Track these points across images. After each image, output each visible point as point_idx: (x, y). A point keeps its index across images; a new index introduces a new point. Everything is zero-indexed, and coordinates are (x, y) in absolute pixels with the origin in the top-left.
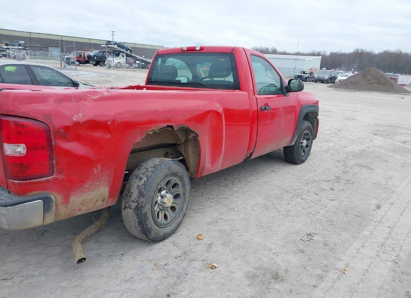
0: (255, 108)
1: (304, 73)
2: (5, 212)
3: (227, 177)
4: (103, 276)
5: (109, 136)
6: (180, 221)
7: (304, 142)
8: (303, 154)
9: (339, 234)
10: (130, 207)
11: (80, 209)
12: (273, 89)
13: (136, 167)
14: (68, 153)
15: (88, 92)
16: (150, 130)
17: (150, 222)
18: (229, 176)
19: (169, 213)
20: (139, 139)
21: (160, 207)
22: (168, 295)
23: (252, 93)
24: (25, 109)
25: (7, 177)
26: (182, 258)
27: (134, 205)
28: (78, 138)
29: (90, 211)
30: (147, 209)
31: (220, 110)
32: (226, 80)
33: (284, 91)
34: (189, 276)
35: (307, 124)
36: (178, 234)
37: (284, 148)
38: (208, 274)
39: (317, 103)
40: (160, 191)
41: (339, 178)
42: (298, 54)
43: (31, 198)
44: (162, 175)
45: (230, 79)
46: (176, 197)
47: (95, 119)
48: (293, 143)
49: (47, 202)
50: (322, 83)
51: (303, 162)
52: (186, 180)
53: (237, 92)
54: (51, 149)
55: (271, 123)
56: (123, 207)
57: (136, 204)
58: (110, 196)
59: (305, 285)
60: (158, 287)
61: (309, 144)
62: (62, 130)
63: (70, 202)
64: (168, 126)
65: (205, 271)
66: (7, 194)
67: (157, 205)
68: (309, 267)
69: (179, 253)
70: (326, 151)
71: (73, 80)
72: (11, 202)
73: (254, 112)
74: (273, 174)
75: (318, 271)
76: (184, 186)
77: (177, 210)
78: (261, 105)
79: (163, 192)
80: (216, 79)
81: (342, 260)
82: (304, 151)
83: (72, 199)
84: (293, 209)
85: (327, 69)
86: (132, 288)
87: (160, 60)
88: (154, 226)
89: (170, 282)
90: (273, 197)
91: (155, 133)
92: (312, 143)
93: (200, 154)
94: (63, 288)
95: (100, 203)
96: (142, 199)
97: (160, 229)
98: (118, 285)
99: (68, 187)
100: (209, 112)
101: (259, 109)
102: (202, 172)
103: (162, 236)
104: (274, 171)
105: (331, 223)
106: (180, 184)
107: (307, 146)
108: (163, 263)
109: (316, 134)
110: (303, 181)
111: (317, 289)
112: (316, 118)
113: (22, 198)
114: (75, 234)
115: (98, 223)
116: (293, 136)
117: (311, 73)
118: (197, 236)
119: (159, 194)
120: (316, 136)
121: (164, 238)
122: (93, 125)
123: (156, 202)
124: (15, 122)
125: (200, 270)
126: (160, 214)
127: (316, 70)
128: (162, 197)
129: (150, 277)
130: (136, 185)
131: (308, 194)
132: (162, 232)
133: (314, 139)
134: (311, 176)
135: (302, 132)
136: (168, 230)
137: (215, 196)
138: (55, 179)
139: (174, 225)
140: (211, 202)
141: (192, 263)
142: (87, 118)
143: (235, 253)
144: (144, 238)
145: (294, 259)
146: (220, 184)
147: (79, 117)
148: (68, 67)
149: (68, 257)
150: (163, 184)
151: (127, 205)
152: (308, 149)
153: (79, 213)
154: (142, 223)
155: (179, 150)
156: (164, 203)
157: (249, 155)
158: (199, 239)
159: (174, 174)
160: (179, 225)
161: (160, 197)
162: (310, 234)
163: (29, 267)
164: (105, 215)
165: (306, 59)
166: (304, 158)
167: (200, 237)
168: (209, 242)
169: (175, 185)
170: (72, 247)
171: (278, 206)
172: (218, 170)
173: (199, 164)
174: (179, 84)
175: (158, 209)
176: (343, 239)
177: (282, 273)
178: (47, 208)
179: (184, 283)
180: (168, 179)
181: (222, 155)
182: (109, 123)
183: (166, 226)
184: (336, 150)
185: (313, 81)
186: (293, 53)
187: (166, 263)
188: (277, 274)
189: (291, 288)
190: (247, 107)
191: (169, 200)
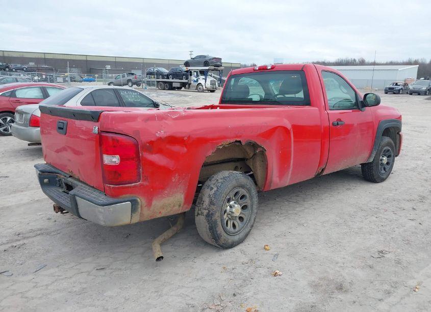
0: (327, 124)
1: (396, 84)
2: (103, 211)
3: (299, 193)
4: (177, 274)
5: (185, 149)
6: (248, 231)
7: (384, 158)
8: (383, 171)
9: (414, 253)
10: (202, 214)
11: (160, 212)
12: (348, 104)
13: (208, 178)
14: (152, 164)
15: (168, 113)
16: (220, 144)
17: (220, 229)
18: (301, 193)
19: (238, 223)
20: (210, 153)
21: (229, 216)
22: (234, 294)
23: (323, 109)
24: (121, 127)
25: (105, 182)
26: (249, 264)
27: (205, 212)
28: (160, 151)
29: (168, 215)
30: (217, 216)
31: (289, 126)
32: (297, 96)
33: (360, 106)
34: (254, 280)
35: (387, 140)
36: (246, 243)
37: (362, 165)
38: (273, 280)
39: (400, 117)
40: (229, 201)
41: (424, 197)
42: (391, 64)
43: (122, 200)
44: (230, 186)
45: (301, 95)
46: (244, 208)
47: (174, 135)
48: (371, 160)
49: (134, 203)
50: (419, 94)
51: (383, 180)
52: (254, 192)
53: (307, 108)
54: (139, 159)
55: (344, 139)
56: (196, 214)
57: (207, 211)
58: (185, 203)
59: (370, 298)
60: (225, 287)
61: (391, 162)
62: (148, 144)
63: (152, 206)
64: (236, 141)
65: (270, 277)
66: (103, 196)
67: (226, 214)
68: (377, 282)
69: (246, 260)
70: (413, 169)
71: (154, 101)
72: (108, 202)
73: (325, 128)
74: (349, 192)
75: (386, 287)
76: (251, 198)
77: (245, 220)
78: (333, 120)
79: (232, 203)
80: (287, 96)
81: (414, 278)
82: (384, 169)
83: (154, 202)
84: (366, 227)
85: (424, 79)
86: (202, 286)
87: (233, 80)
88: (223, 233)
89: (237, 284)
90: (347, 214)
91: (224, 147)
92: (393, 161)
93: (267, 168)
94: (145, 281)
95: (177, 207)
96: (212, 207)
97: (229, 237)
98: (190, 283)
99: (151, 192)
100: (276, 128)
101: (331, 125)
102: (270, 186)
103: (230, 244)
104: (350, 189)
105: (407, 242)
106: (248, 195)
107: (388, 163)
108: (230, 267)
109: (399, 150)
110: (382, 200)
111: (383, 303)
112: (398, 133)
113: (116, 200)
114: (155, 238)
115: (174, 228)
116: (371, 153)
117: (406, 85)
118: (263, 246)
119: (228, 204)
120: (399, 153)
121: (232, 246)
122: (173, 140)
123: (225, 212)
124: (112, 137)
125: (265, 276)
126: (229, 222)
127: (412, 80)
128: (231, 207)
129: (219, 278)
130: (207, 194)
131: (385, 213)
132: (231, 239)
133: (396, 156)
134: (391, 195)
135: (382, 149)
136: (236, 238)
137: (284, 211)
138: (141, 185)
139: (242, 235)
140: (281, 217)
141: (258, 269)
142: (168, 134)
143: (300, 264)
144: (214, 244)
145: (361, 274)
146: (290, 200)
147: (162, 133)
148: (148, 87)
149: (149, 256)
150: (232, 195)
151: (200, 212)
152: (389, 166)
153: (159, 216)
154: (212, 228)
155: (248, 164)
156: (232, 212)
157: (320, 171)
158: (266, 249)
159: (242, 186)
160: (247, 235)
161: (228, 207)
162: (382, 252)
163: (118, 262)
164: (180, 221)
165: (399, 69)
166: (384, 177)
167: (266, 247)
168: (276, 253)
169: (243, 197)
170: (152, 249)
171: (350, 223)
172: (287, 185)
173: (266, 178)
174: (251, 102)
175: (227, 218)
176: (419, 259)
177: (346, 285)
178: (134, 210)
179: (249, 286)
180: (236, 190)
181: (291, 169)
182: (185, 138)
183: (234, 234)
184: (425, 169)
185: (407, 93)
186: (385, 62)
187: (234, 267)
188: (341, 285)
189: (355, 299)
190: (319, 123)
191: (237, 210)
